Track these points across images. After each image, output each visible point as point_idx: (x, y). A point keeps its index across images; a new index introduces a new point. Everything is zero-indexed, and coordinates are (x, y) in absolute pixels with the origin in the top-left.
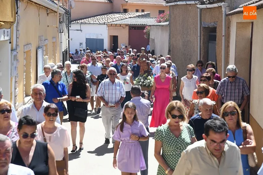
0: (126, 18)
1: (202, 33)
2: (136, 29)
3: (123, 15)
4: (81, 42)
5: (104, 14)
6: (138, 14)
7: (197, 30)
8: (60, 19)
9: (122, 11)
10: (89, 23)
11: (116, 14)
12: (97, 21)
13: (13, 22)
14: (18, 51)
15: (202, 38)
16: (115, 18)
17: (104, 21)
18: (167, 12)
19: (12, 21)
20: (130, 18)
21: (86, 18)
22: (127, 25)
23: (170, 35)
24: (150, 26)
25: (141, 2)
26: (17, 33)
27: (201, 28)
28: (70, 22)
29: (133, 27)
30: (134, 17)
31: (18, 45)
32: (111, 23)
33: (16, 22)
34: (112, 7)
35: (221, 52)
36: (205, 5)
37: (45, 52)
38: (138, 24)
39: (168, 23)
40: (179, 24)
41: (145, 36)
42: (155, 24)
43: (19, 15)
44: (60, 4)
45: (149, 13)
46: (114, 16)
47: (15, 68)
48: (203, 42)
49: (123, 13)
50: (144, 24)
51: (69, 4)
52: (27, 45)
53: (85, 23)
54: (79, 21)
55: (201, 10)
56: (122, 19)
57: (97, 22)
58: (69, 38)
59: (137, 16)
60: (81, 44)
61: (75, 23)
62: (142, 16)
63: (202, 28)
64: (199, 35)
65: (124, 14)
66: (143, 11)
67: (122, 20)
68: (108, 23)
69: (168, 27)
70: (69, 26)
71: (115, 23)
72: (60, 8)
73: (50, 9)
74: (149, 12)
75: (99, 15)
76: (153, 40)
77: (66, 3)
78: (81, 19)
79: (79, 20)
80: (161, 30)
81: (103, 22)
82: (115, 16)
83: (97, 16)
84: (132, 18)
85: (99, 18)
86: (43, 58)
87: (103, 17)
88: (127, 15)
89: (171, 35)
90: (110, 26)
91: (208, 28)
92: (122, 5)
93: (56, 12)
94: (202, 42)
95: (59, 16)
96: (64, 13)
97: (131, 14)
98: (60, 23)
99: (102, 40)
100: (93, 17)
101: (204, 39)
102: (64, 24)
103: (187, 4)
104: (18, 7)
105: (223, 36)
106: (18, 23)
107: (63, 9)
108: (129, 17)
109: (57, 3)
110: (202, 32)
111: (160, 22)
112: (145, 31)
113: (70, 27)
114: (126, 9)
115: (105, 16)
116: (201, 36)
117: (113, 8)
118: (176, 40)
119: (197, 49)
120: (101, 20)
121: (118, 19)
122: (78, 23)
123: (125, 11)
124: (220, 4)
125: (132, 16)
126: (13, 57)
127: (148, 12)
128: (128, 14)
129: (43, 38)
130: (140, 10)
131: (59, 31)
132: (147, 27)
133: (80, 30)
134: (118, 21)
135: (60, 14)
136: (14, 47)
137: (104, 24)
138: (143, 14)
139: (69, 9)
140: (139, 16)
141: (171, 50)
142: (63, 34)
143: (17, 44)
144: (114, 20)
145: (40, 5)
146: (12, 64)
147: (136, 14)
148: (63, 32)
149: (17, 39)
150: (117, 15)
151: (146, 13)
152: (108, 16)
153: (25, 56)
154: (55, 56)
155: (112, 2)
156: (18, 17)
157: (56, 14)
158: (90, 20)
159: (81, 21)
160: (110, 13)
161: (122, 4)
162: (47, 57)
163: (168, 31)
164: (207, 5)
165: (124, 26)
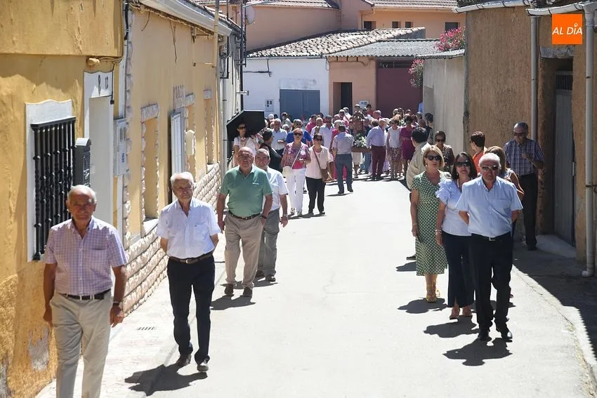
0: (371, 43)
1: (540, 73)
2: (392, 67)
3: (364, 36)
4: (270, 99)
5: (320, 35)
6: (397, 32)
7: (528, 65)
8: (220, 48)
9: (360, 25)
10: (286, 55)
11: (347, 34)
12: (304, 50)
13: (117, 58)
14: (128, 119)
15: (540, 84)
16: (346, 43)
17: (321, 50)
18: (462, 28)
19: (116, 55)
20: (380, 41)
21: (280, 45)
22: (371, 58)
23: (467, 78)
24: (423, 58)
25: (405, 6)
26: (127, 81)
27: (537, 61)
28: (245, 54)
29: (385, 63)
30: (389, 40)
31: (129, 107)
32: (335, 55)
33: (125, 56)
34: (339, 17)
35: (582, 114)
36: (547, 9)
37: (187, 121)
38: (398, 56)
39: (462, 51)
40: (489, 52)
41: (413, 82)
42: (435, 55)
43: (130, 43)
44: (220, 14)
45: (422, 30)
46: (342, 39)
47: (123, 156)
48: (543, 94)
49: (363, 31)
50: (412, 56)
51: (242, 15)
52: (147, 106)
53: (279, 56)
54: (263, 52)
55: (539, 19)
56: (361, 44)
57: (305, 53)
58: (241, 89)
59: (394, 37)
60: (269, 103)
61: (255, 56)
62: (407, 37)
63: (539, 60)
64: (533, 77)
65: (366, 33)
66: (409, 25)
67: (360, 46)
68: (330, 53)
69: (464, 61)
70: (241, 62)
71: (346, 54)
72: (220, 23)
73: (198, 26)
74: (423, 28)
75: (309, 38)
76: (431, 91)
77: (237, 13)
78: (270, 47)
79: (265, 49)
80: (448, 66)
81: (319, 52)
82: (346, 39)
83: (305, 39)
84: (384, 41)
85: (308, 44)
86: (183, 135)
87: (318, 42)
88: (373, 37)
89: (470, 77)
90: (335, 61)
91: (556, 59)
92: (362, 14)
93: (212, 33)
94: (540, 94)
95: (219, 42)
96: (229, 35)
97: (381, 32)
98: (222, 56)
99: (317, 93)
100: (295, 41)
101: (544, 85)
102: (230, 59)
103: (506, 7)
104: (129, 24)
105: (588, 77)
106: (128, 59)
107: (229, 25)
108: (377, 39)
109: (214, 13)
110: (540, 69)
111: (447, 49)
112: (412, 70)
113: (245, 64)
114: (371, 22)
115: (324, 39)
116: (537, 79)
117: (340, 21)
118: (482, 90)
119: (530, 109)
120: (314, 48)
121: (352, 45)
122: (262, 56)
123: (369, 26)
124: (580, 5)
125: (383, 37)
126: (118, 133)
127: (420, 28)
128: (376, 34)
129: (184, 91)
130: (403, 24)
131: (220, 75)
132: (417, 62)
133: (268, 72)
134: (351, 48)
135: (219, 36)
136: (121, 110)
137: (321, 57)
138: (409, 31)
139: (242, 26)
140: (399, 38)
141: (470, 111)
142: (229, 81)
143: (127, 105)
144: (343, 47)
145: (176, 18)
146: (117, 149)
147: (393, 33)
148: (227, 77)
149: (127, 93)
150: (350, 37)
151: (415, 29)
152: (330, 40)
153: (144, 131)
154: (210, 131)
155: (338, 8)
156: (130, 48)
157: (210, 37)
158: (289, 49)
159: (268, 52)
160: (333, 33)
161: (361, 12)
162: (193, 132)
163: (465, 69)
164: (550, 9)
165: (366, 61)
